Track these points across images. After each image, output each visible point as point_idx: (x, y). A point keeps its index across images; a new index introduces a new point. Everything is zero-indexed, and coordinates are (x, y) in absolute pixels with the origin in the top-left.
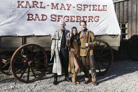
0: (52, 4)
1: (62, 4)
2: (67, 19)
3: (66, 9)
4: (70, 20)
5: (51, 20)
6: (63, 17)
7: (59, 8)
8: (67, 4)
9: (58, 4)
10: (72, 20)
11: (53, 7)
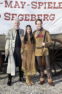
0: (6, 2)
1: (16, 2)
2: (21, 18)
3: (20, 8)
4: (24, 19)
5: (5, 19)
6: (17, 16)
7: (13, 6)
8: (21, 2)
9: (12, 2)
10: (27, 19)
11: (7, 5)
